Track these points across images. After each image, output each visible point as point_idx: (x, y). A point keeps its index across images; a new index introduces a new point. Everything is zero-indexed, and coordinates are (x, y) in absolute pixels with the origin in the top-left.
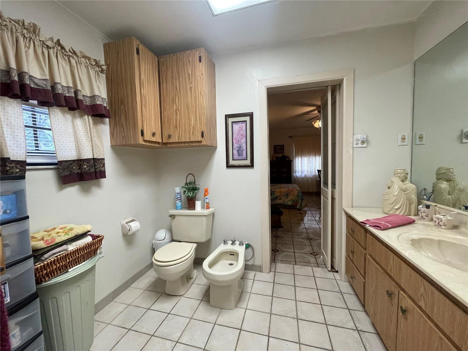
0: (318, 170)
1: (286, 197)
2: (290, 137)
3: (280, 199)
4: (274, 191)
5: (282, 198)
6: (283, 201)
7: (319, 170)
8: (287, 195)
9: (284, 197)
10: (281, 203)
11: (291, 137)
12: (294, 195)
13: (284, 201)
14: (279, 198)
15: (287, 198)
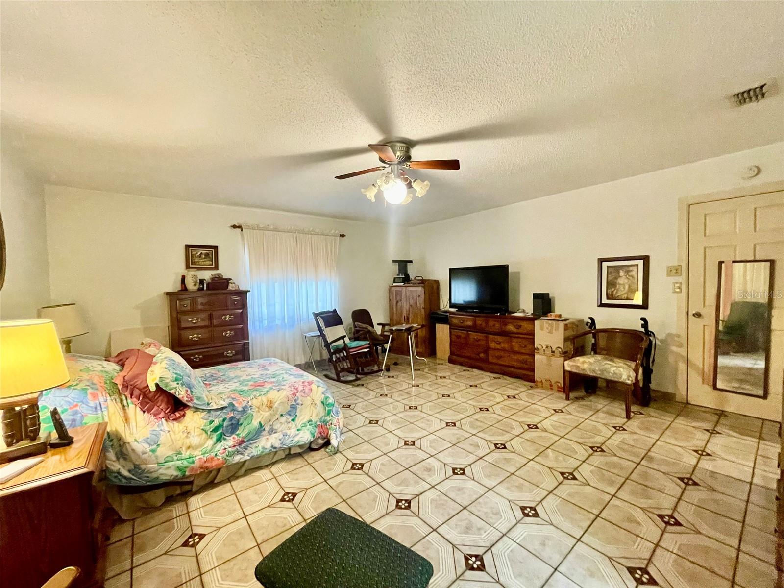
0: (314, 313)
1: (290, 418)
2: (234, 227)
3: (272, 431)
4: (246, 406)
5: (275, 427)
6: (281, 436)
7: (316, 312)
8: (292, 411)
9: (283, 419)
10: (277, 444)
11: (240, 227)
12: (313, 404)
13: (285, 435)
14: (267, 428)
15: (293, 420)
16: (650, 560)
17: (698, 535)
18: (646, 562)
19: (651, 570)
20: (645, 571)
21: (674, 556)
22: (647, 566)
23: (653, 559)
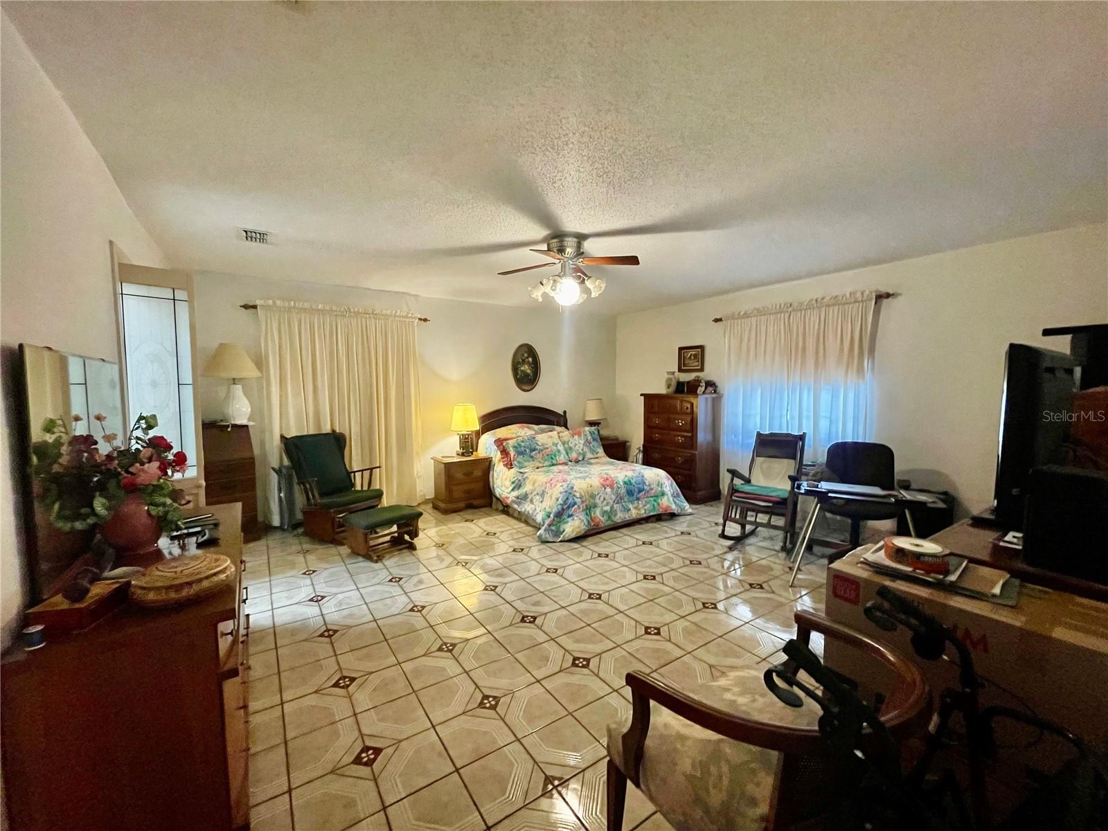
11: (721, 319)
16: (332, 644)
17: (316, 689)
18: (333, 641)
19: (327, 640)
20: (330, 636)
21: (322, 658)
22: (331, 640)
23: (331, 645)
